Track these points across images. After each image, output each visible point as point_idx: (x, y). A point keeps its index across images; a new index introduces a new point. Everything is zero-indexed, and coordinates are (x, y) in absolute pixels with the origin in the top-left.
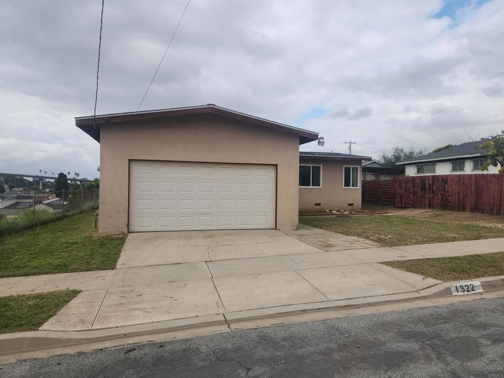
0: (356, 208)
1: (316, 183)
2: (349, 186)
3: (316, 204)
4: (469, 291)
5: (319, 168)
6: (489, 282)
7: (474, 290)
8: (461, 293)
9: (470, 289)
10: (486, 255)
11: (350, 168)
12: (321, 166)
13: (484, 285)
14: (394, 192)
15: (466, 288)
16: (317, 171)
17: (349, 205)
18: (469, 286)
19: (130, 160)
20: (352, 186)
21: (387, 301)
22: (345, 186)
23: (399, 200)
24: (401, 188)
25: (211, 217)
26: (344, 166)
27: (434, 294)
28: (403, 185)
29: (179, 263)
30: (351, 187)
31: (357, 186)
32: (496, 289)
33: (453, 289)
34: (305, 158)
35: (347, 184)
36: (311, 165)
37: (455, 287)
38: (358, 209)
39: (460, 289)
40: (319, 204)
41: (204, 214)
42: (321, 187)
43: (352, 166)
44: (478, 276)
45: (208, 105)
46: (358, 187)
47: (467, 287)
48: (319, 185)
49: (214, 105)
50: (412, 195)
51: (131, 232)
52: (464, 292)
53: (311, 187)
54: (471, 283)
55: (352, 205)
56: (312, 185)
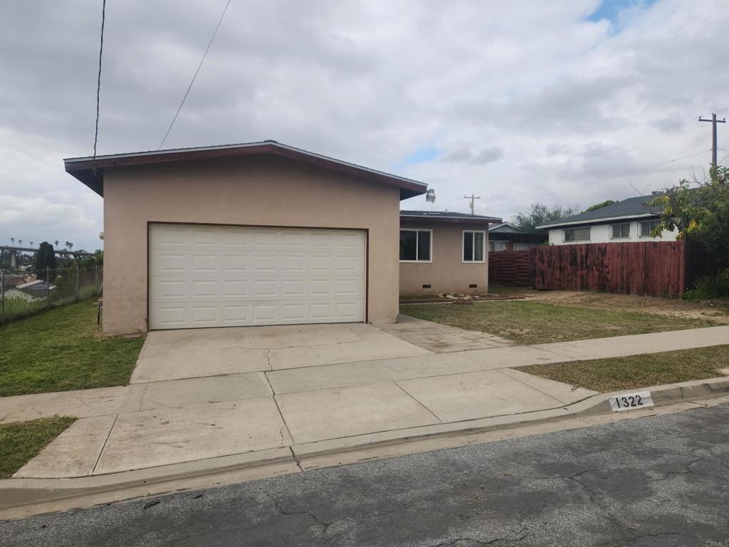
0: (481, 291)
1: (425, 255)
2: (471, 259)
3: (424, 286)
4: (635, 405)
5: (429, 233)
6: (661, 392)
7: (642, 404)
8: (623, 408)
9: (636, 403)
10: (658, 355)
11: (472, 234)
12: (431, 231)
13: (654, 397)
14: (533, 267)
15: (630, 401)
16: (425, 238)
17: (471, 286)
18: (635, 399)
19: (149, 223)
20: (476, 260)
21: (522, 422)
22: (465, 259)
23: (540, 278)
24: (543, 262)
25: (273, 307)
26: (464, 231)
27: (586, 410)
28: (546, 259)
29: (225, 375)
30: (474, 261)
31: (482, 260)
32: (671, 402)
33: (613, 402)
34: (407, 220)
35: (468, 256)
36: (417, 230)
37: (615, 400)
38: (484, 292)
39: (622, 403)
40: (429, 286)
41: (261, 302)
42: (431, 261)
43: (474, 232)
44: (647, 385)
45: (266, 141)
46: (484, 261)
47: (631, 400)
48: (428, 259)
49: (276, 142)
50: (558, 271)
51: (152, 330)
52: (628, 406)
53: (417, 261)
54: (637, 394)
55: (475, 286)
56: (419, 259)
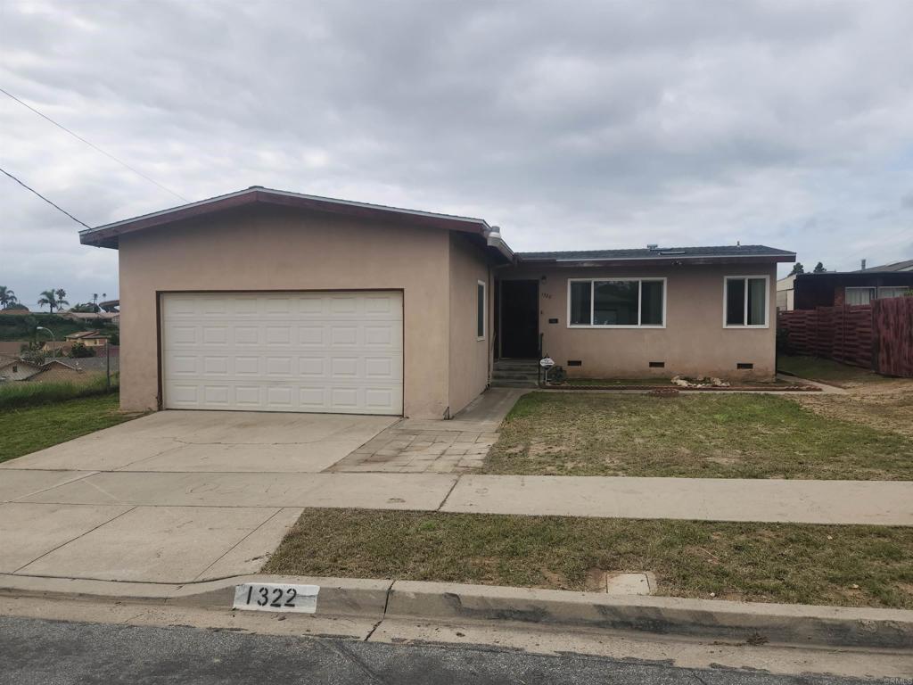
0: (759, 374)
1: (652, 316)
2: (742, 322)
3: (652, 364)
4: (279, 606)
5: (661, 283)
6: (344, 591)
7: (293, 606)
8: (254, 606)
9: (283, 601)
11: (743, 281)
12: (665, 279)
13: (323, 598)
14: (876, 335)
15: (272, 597)
16: (653, 292)
17: (740, 366)
18: (285, 594)
19: (159, 294)
20: (749, 323)
22: (730, 321)
23: (885, 356)
24: (888, 325)
26: (726, 278)
27: (189, 597)
28: (892, 321)
30: (746, 326)
31: (763, 323)
32: (353, 613)
33: (241, 593)
35: (735, 317)
36: (640, 280)
37: (247, 590)
38: (766, 376)
39: (257, 596)
40: (662, 365)
41: (276, 383)
42: (664, 326)
43: (747, 278)
44: (317, 571)
46: (767, 326)
47: (277, 594)
48: (660, 322)
49: (262, 187)
50: (907, 344)
51: (167, 409)
52: (264, 604)
53: (639, 326)
54: (293, 586)
55: (750, 366)
56: (643, 323)
